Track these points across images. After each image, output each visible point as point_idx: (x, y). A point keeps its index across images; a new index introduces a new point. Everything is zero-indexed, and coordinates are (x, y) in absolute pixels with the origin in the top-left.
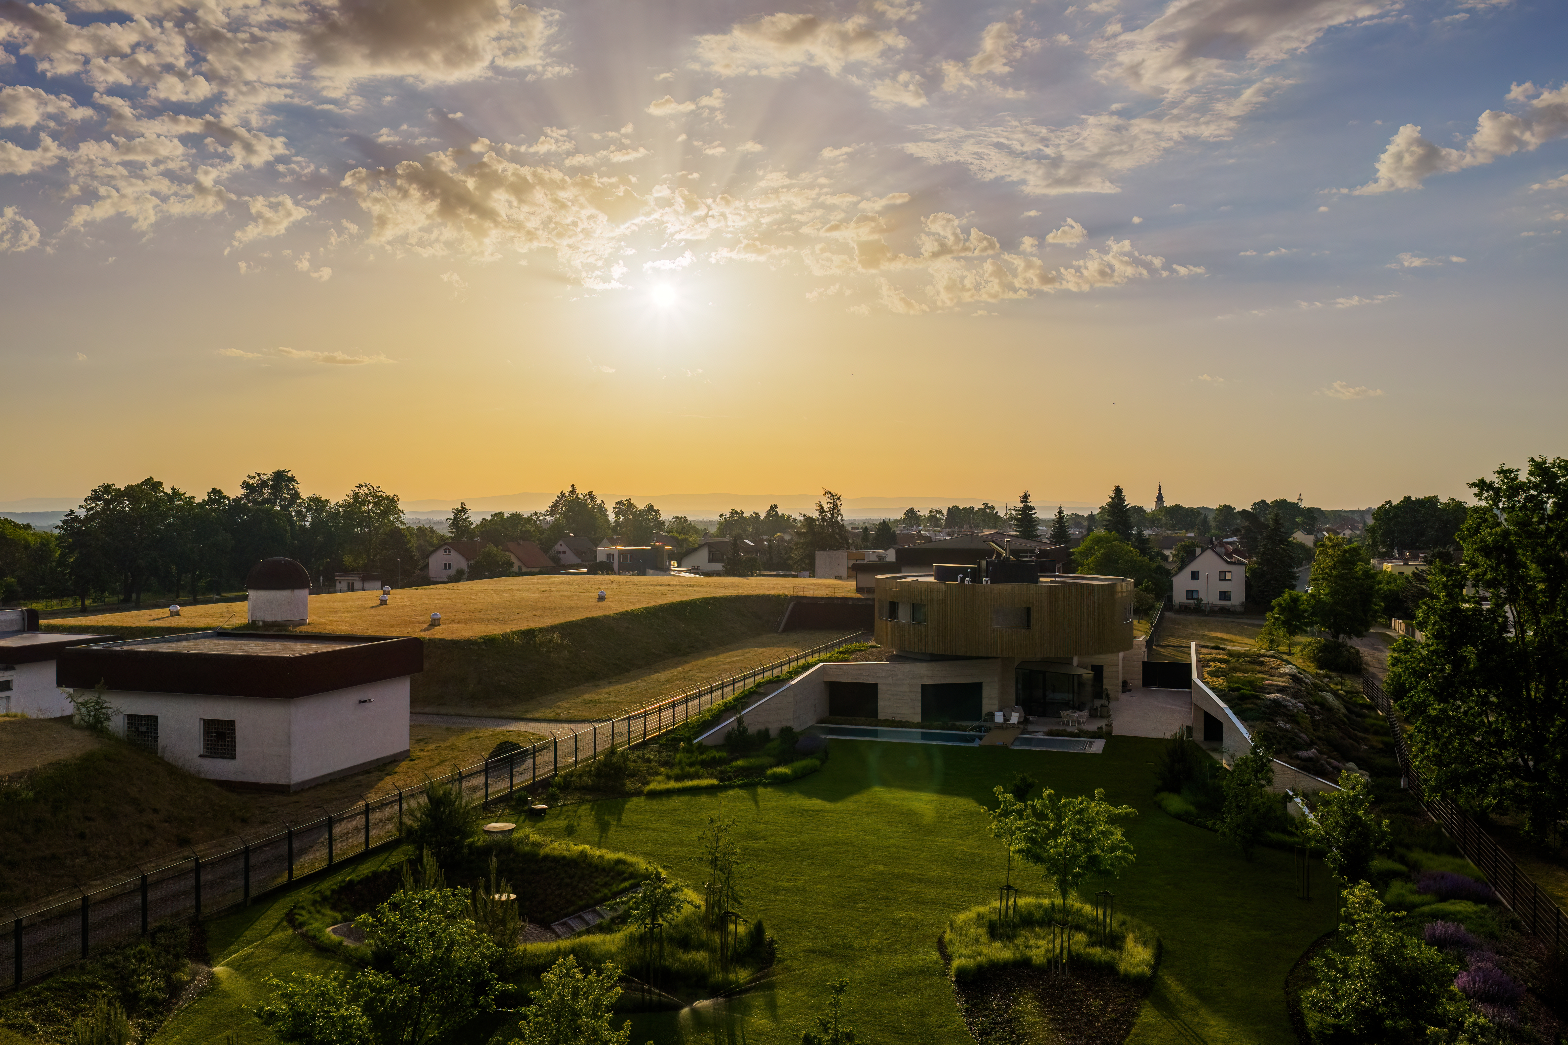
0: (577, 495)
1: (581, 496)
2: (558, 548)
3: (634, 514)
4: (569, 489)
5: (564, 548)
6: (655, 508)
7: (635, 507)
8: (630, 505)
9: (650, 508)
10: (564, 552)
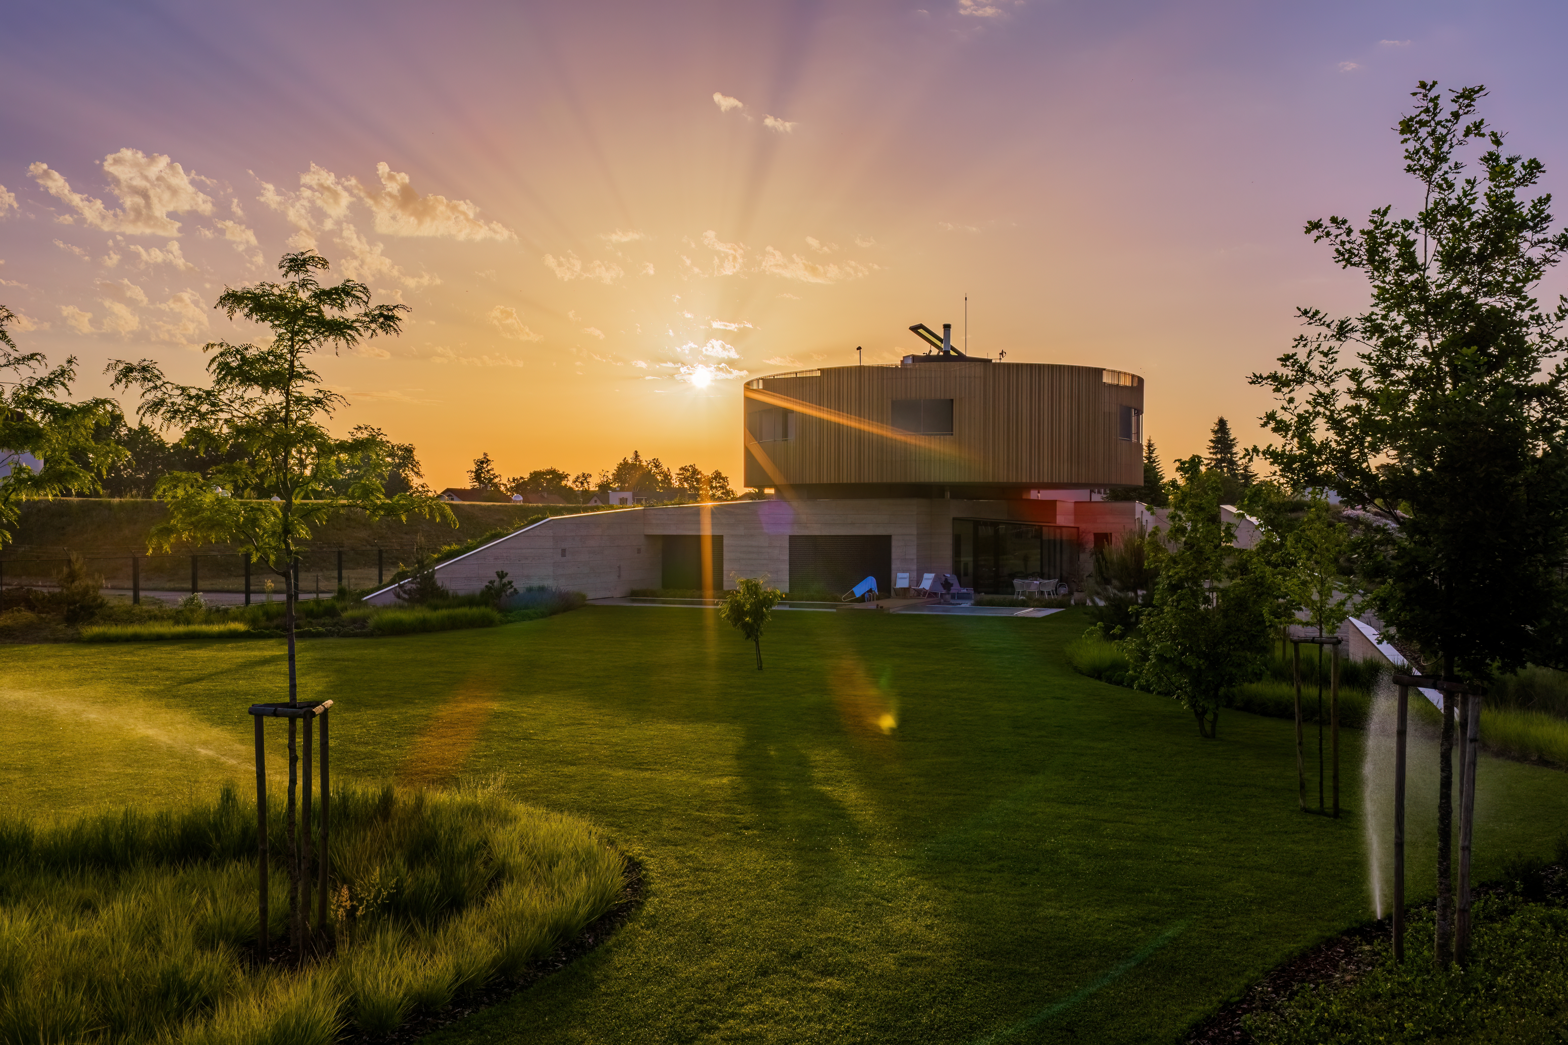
0: (640, 461)
1: (645, 464)
3: (699, 481)
4: (632, 455)
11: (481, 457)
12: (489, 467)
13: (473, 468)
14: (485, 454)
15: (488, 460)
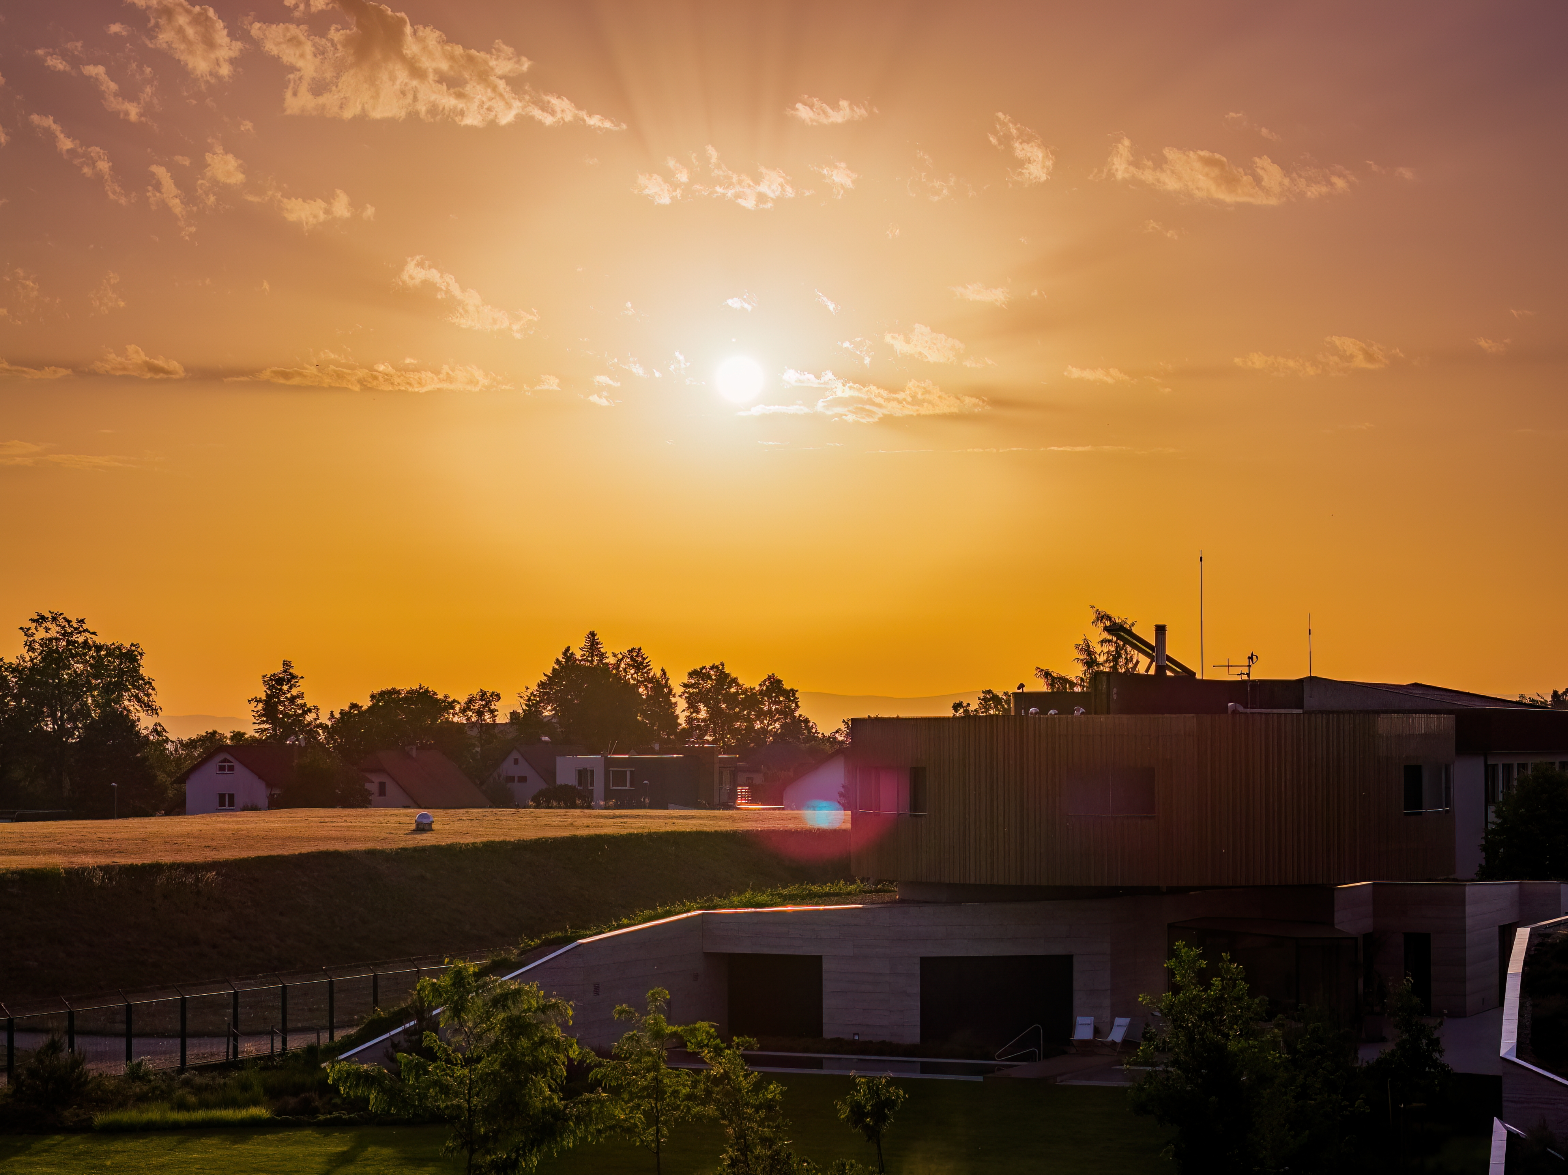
0: (602, 656)
1: (611, 660)
2: (508, 768)
3: (732, 699)
4: (583, 642)
5: (523, 769)
6: (787, 686)
7: (735, 681)
8: (723, 678)
9: (774, 686)
10: (523, 779)
11: (278, 669)
12: (294, 692)
13: (261, 692)
14: (286, 664)
15: (294, 677)
